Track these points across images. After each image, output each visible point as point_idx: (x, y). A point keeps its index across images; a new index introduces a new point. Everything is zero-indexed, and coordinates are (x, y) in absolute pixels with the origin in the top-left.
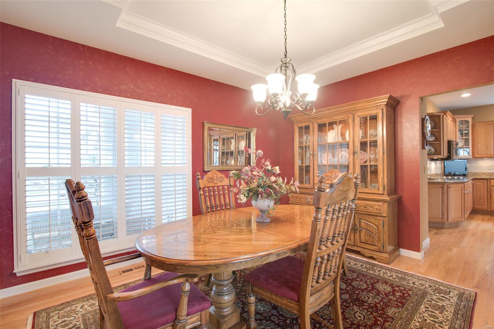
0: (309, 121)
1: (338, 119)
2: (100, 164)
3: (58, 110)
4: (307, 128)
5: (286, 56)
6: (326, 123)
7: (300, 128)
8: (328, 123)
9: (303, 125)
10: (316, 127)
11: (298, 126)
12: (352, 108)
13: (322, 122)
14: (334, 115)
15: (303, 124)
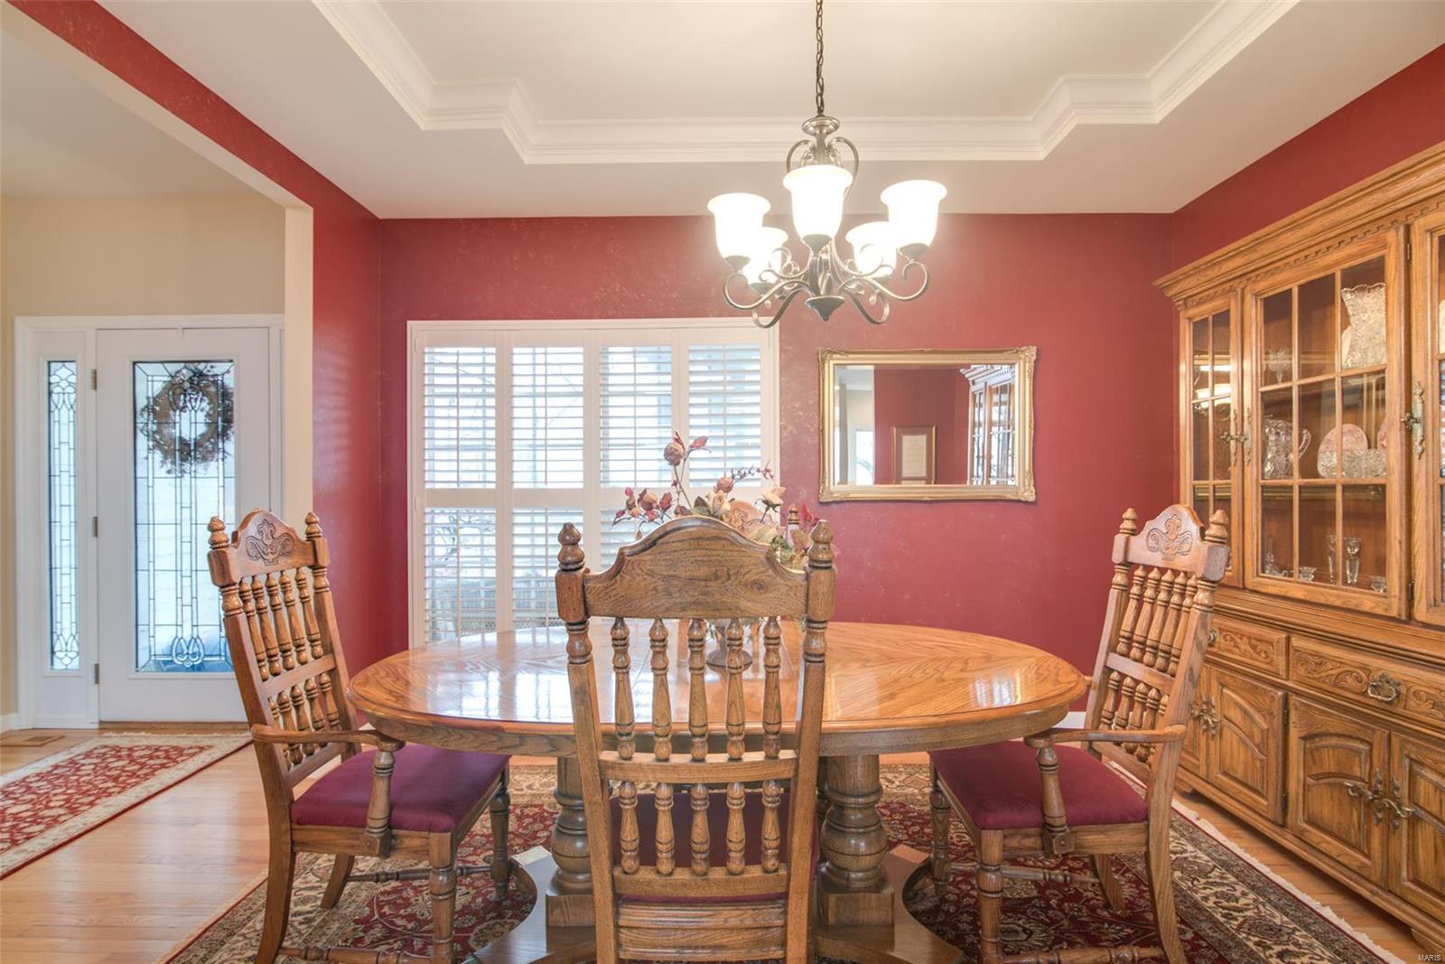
0: (1225, 293)
1: (1337, 263)
2: (546, 482)
3: (484, 370)
4: (1222, 319)
5: (820, 111)
6: (1290, 291)
7: (1199, 327)
8: (1300, 287)
9: (1206, 310)
10: (1254, 312)
11: (1190, 319)
12: (1394, 200)
13: (1273, 286)
14: (1323, 246)
15: (1205, 307)
